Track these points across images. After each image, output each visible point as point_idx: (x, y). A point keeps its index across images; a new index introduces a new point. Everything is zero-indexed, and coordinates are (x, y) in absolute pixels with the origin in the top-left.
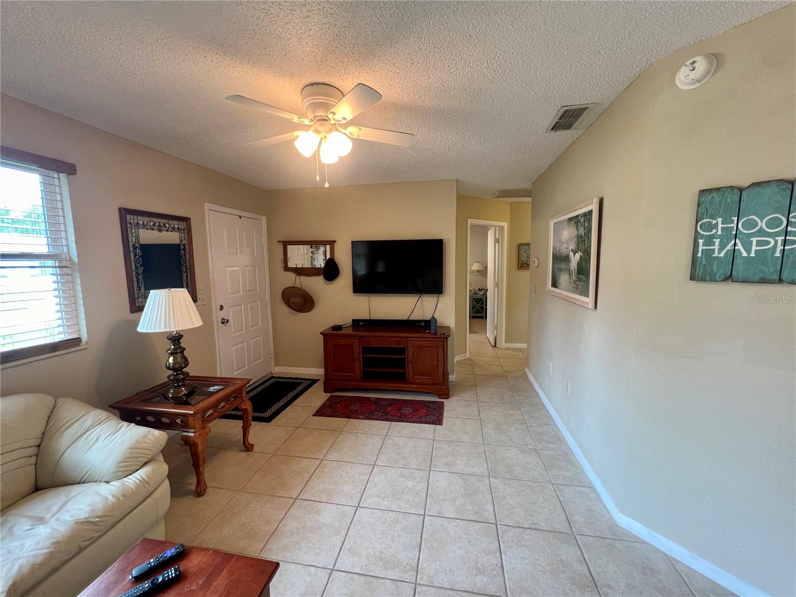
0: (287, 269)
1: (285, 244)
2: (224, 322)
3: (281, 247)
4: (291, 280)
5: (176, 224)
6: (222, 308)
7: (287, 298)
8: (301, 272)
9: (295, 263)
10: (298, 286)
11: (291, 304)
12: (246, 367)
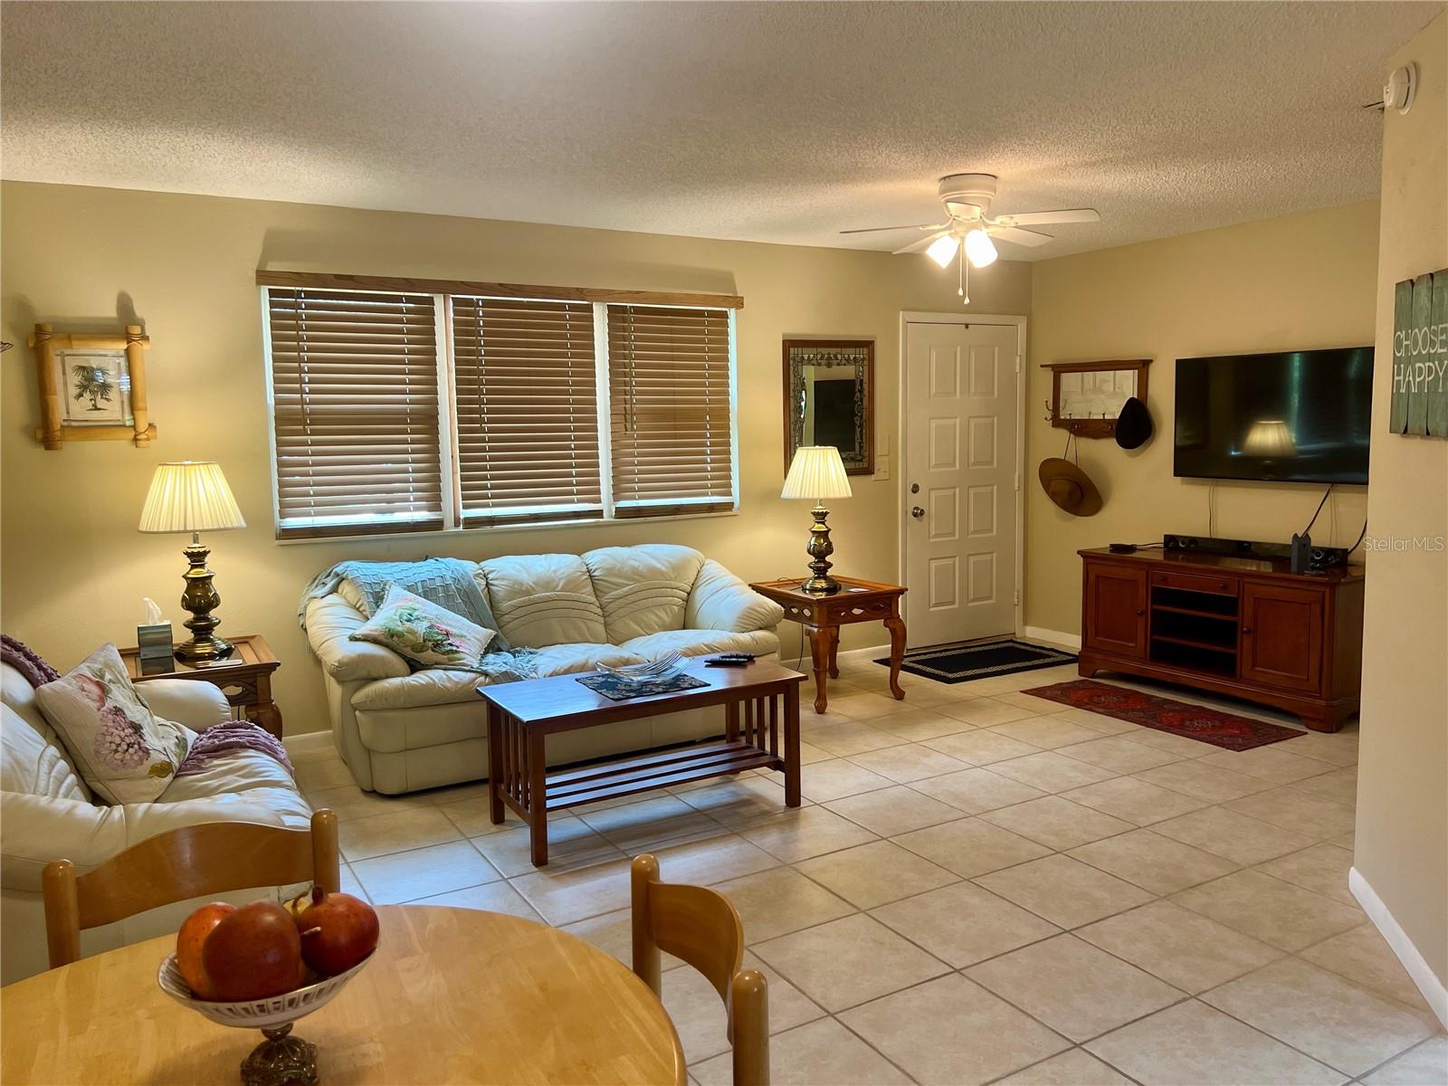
0: (1057, 422)
2: (919, 513)
5: (851, 353)
6: (915, 489)
7: (1046, 484)
8: (1082, 428)
9: (1076, 409)
10: (1071, 458)
11: (1053, 496)
12: (956, 606)
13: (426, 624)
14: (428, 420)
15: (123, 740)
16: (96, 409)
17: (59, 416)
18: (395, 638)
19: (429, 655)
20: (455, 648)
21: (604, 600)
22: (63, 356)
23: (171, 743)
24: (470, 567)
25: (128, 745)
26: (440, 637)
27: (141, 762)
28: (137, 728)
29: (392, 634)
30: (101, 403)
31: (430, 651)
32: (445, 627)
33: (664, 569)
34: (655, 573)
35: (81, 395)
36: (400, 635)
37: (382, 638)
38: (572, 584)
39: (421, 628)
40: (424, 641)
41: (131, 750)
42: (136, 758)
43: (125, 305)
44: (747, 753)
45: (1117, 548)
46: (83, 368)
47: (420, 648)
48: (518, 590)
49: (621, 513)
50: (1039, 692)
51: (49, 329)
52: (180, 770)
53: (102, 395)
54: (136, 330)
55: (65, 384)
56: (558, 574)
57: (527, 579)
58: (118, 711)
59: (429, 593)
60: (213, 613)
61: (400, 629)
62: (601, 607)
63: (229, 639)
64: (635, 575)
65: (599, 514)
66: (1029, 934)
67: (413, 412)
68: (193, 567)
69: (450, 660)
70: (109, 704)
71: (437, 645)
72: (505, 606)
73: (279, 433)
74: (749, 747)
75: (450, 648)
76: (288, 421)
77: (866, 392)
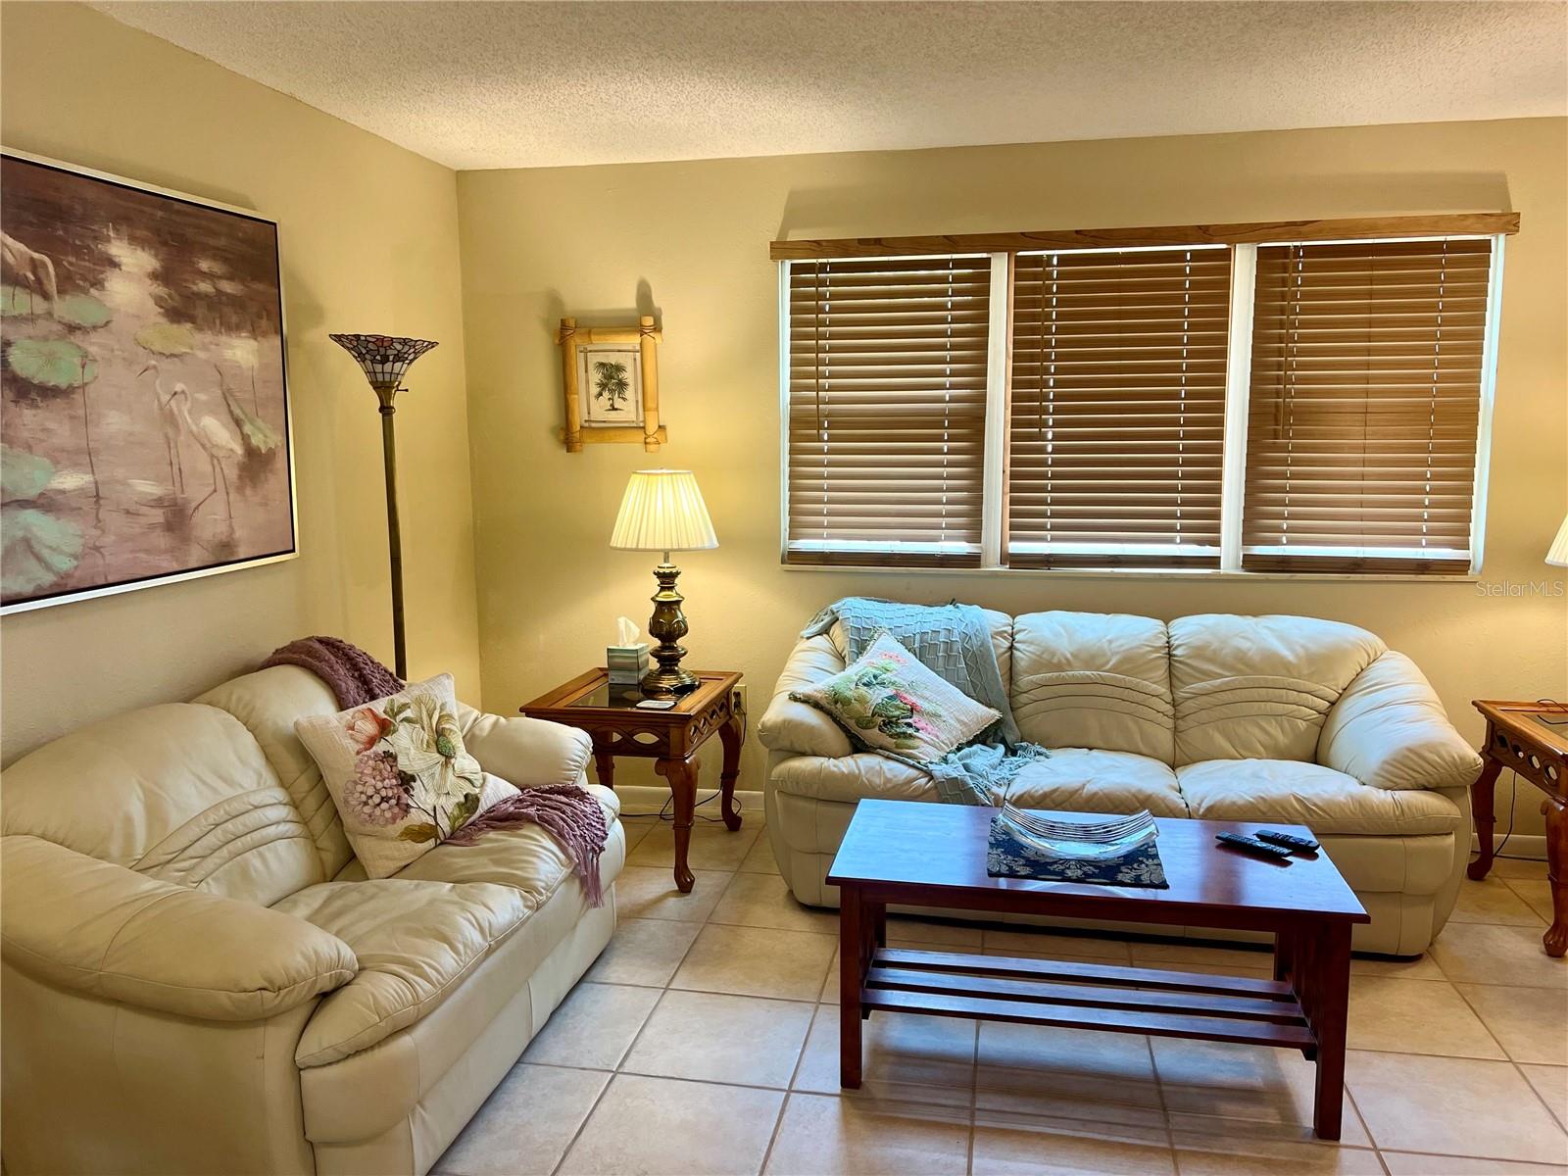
13: (890, 691)
14: (972, 424)
15: (377, 792)
16: (614, 409)
17: (579, 417)
18: (839, 706)
19: (873, 735)
20: (910, 731)
21: (1181, 694)
22: (586, 352)
23: (450, 804)
24: (997, 619)
25: (383, 798)
26: (897, 713)
27: (394, 819)
28: (406, 780)
29: (837, 699)
30: (618, 403)
31: (876, 730)
32: (914, 699)
33: (1291, 658)
34: (1273, 663)
35: (600, 394)
36: (846, 702)
37: (824, 702)
38: (1131, 663)
39: (877, 696)
40: (873, 715)
41: (384, 805)
42: (388, 815)
43: (644, 296)
46: (602, 365)
47: (867, 722)
48: (1047, 662)
49: (1251, 563)
51: (572, 323)
52: (453, 836)
53: (619, 394)
54: (648, 321)
55: (587, 382)
56: (1113, 645)
57: (1065, 647)
58: (390, 757)
59: (924, 650)
60: (680, 642)
61: (850, 694)
62: (1174, 704)
63: (695, 672)
64: (1241, 663)
65: (1213, 562)
67: (952, 413)
68: (663, 589)
69: (898, 746)
70: (381, 747)
71: (889, 723)
72: (1025, 680)
73: (793, 438)
75: (905, 729)
76: (804, 425)
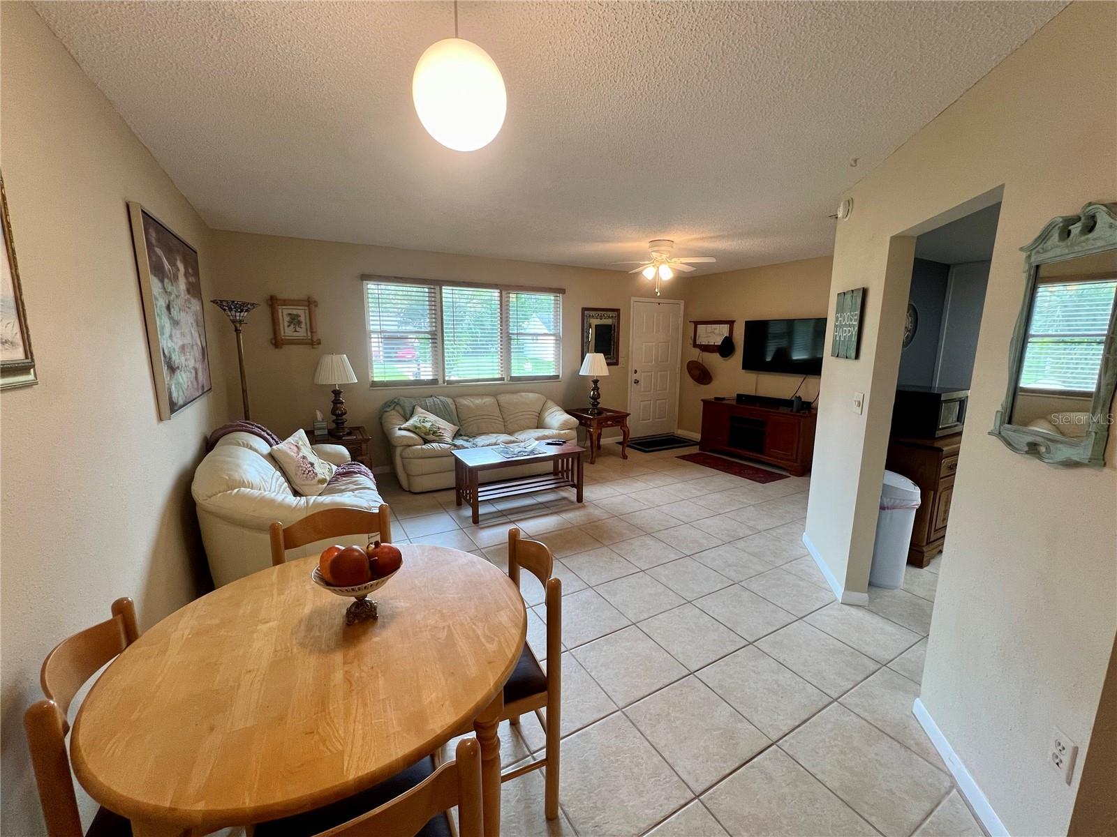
0: (695, 345)
1: (696, 323)
2: (637, 382)
3: (693, 325)
4: (695, 354)
5: (611, 314)
6: (636, 372)
7: (690, 372)
8: (707, 348)
9: (702, 340)
10: (700, 361)
11: (692, 376)
12: (651, 420)
13: (430, 424)
15: (306, 469)
16: (296, 331)
17: (281, 334)
18: (418, 430)
19: (431, 437)
20: (442, 434)
21: (505, 415)
22: (282, 309)
23: (326, 471)
25: (309, 471)
26: (436, 429)
27: (314, 478)
28: (312, 465)
29: (416, 427)
30: (298, 329)
31: (432, 435)
32: (438, 425)
33: (529, 403)
35: (289, 326)
36: (420, 428)
37: (412, 429)
38: (491, 409)
39: (428, 425)
40: (430, 431)
41: (310, 473)
42: (312, 476)
44: (562, 480)
45: (717, 399)
46: (290, 314)
47: (427, 434)
50: (683, 457)
51: (277, 299)
52: (330, 482)
53: (298, 326)
55: (284, 321)
58: (304, 457)
59: (432, 411)
60: (343, 417)
61: (419, 426)
62: (503, 419)
63: (350, 428)
64: (517, 406)
65: (503, 379)
66: (673, 557)
69: (440, 439)
70: (301, 454)
71: (434, 433)
72: (463, 416)
74: (563, 478)
75: (440, 434)
77: (616, 330)
